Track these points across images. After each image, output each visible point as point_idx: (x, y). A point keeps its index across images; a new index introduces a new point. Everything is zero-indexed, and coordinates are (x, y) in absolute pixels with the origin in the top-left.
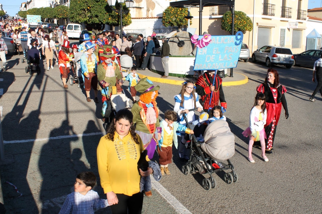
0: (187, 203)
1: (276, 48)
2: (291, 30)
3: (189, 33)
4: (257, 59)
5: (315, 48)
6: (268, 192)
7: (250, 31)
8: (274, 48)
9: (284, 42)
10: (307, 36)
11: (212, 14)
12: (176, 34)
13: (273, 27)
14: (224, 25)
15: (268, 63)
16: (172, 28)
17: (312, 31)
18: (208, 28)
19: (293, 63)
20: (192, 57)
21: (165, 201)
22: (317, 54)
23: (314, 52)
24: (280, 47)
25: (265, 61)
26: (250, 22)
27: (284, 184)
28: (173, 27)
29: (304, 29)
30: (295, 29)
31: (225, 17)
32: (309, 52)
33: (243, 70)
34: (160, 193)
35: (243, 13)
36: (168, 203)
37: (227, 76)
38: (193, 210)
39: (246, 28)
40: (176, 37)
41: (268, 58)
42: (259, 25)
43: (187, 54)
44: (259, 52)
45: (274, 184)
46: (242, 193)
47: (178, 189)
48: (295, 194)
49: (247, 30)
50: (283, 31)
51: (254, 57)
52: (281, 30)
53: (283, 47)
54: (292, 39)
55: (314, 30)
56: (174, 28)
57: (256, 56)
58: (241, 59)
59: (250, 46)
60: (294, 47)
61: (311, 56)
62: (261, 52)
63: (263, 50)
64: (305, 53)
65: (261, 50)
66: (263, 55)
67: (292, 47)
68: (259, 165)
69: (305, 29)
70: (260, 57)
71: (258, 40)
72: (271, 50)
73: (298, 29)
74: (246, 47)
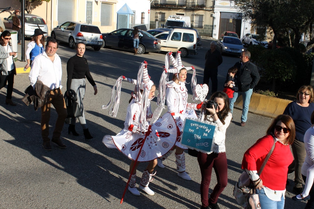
1: (82, 26)
2: (100, 3)
4: (58, 37)
5: (127, 27)
6: (71, 207)
7: (47, 1)
8: (79, 25)
9: (91, 17)
10: (118, 12)
15: (71, 44)
17: (124, 6)
19: (103, 44)
22: (129, 34)
23: (126, 31)
24: (87, 24)
25: (67, 41)
27: (90, 195)
29: (114, 3)
30: (104, 2)
32: (121, 31)
37: (18, 60)
41: (71, 37)
44: (59, 29)
45: (78, 197)
48: (104, 205)
49: (44, 0)
50: (90, 4)
51: (54, 36)
52: (88, 2)
53: (90, 25)
54: (101, 14)
55: (126, 5)
57: (57, 34)
59: (48, 21)
60: (103, 24)
61: (122, 36)
62: (62, 29)
63: (65, 27)
64: (116, 32)
65: (62, 27)
66: (65, 33)
67: (101, 25)
68: (59, 174)
69: (116, 3)
70: (61, 35)
71: (58, 14)
72: (74, 27)
73: (107, 2)
74: (43, 22)
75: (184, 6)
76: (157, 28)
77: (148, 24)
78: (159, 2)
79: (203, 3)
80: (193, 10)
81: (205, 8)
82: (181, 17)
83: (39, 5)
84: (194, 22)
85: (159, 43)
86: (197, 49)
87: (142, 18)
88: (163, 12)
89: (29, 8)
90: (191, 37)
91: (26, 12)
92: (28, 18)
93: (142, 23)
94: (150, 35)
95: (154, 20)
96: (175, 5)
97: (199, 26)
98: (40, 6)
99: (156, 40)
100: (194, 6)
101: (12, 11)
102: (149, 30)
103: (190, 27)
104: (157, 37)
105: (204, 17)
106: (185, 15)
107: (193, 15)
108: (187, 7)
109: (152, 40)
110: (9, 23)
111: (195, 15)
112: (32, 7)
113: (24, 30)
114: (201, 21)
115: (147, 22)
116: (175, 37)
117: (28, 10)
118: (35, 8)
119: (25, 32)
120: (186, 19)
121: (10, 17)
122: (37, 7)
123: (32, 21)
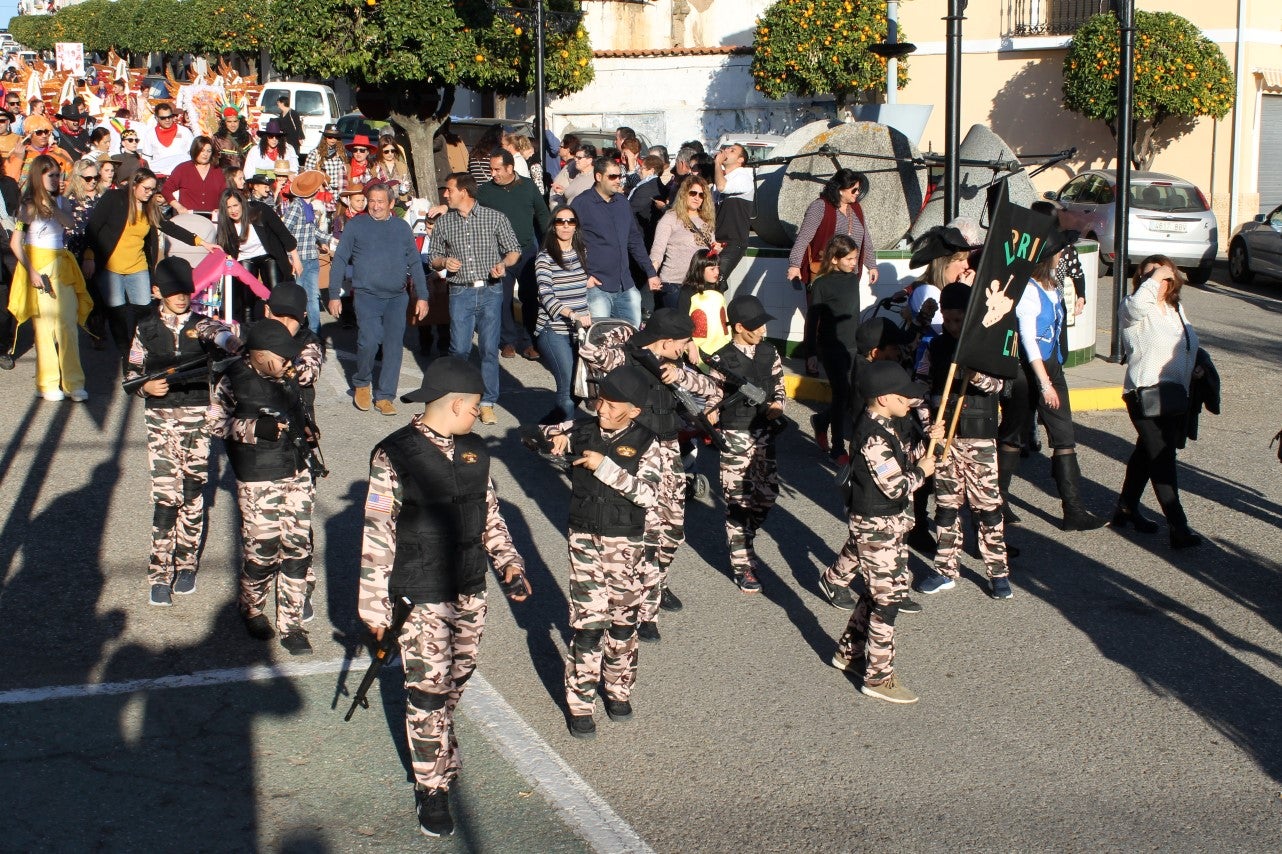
3: (893, 132)
4: (1257, 263)
7: (1217, 115)
11: (1013, 29)
12: (823, 136)
14: (1080, 88)
16: (805, 105)
18: (991, 106)
26: (1221, 70)
28: (810, 101)
31: (1085, 46)
35: (1181, 24)
37: (1098, 356)
39: (1196, 100)
40: (824, 150)
42: (1268, 85)
43: (884, 242)
44: (1262, 228)
49: (1202, 113)
51: (1242, 257)
56: (814, 104)
57: (1253, 248)
59: (1218, 196)
62: (1279, 228)
65: (1277, 217)
70: (1273, 253)
71: (1259, 165)
74: (1197, 202)
83: (1182, 134)
89: (1144, 150)
91: (1133, 168)
92: (1138, 187)
98: (1184, 138)
101: (1076, 162)
110: (1065, 210)
112: (1153, 141)
113: (1127, 238)
117: (1138, 158)
118: (1166, 148)
119: (1129, 242)
121: (1065, 188)
122: (1173, 142)
123: (1150, 200)
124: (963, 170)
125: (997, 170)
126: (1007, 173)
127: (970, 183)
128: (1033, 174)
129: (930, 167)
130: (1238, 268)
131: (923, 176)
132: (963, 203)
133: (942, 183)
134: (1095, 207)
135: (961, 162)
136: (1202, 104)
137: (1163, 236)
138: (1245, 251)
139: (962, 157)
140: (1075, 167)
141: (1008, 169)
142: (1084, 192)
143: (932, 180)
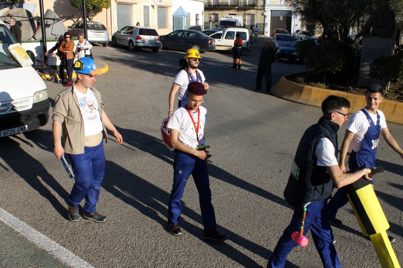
0: (42, 227)
1: (140, 29)
2: (156, 7)
3: (27, 11)
4: (118, 42)
5: (183, 28)
7: (107, 8)
8: (137, 29)
9: (149, 21)
10: (173, 14)
12: (8, 12)
13: (134, 4)
14: (74, 1)
15: (131, 47)
16: (4, 4)
17: (179, 9)
18: (53, 5)
19: (160, 46)
20: (34, 42)
21: (12, 230)
22: (185, 35)
23: (182, 32)
24: (145, 28)
25: (127, 45)
28: (5, 3)
29: (169, 6)
30: (159, 6)
32: (177, 32)
33: (102, 57)
34: (4, 221)
36: (16, 232)
38: (51, 234)
40: (8, 15)
41: (131, 41)
42: (118, 1)
43: (27, 38)
44: (119, 34)
46: (110, 202)
47: (28, 212)
49: (103, 7)
50: (147, 8)
52: (145, 7)
53: (148, 28)
54: (158, 17)
55: (181, 7)
56: (6, 4)
57: (117, 39)
58: (99, 43)
59: (108, 26)
60: (160, 27)
61: (179, 38)
62: (122, 34)
63: (125, 31)
64: (172, 34)
65: (122, 31)
66: (124, 37)
67: (158, 28)
69: (171, 7)
70: (122, 39)
72: (133, 31)
73: (163, 6)
74: (103, 28)
75: (236, 6)
76: (211, 28)
77: (203, 25)
78: (212, 4)
79: (254, 3)
80: (245, 10)
81: (256, 8)
82: (233, 17)
84: (247, 21)
85: (214, 43)
86: (250, 47)
87: (197, 19)
88: (216, 12)
89: (91, 16)
90: (243, 35)
91: (88, 20)
92: (90, 25)
93: (196, 24)
94: (205, 35)
95: (208, 21)
96: (227, 5)
97: (251, 25)
98: (100, 13)
99: (211, 40)
100: (245, 6)
101: (75, 18)
102: (204, 30)
103: (242, 25)
104: (211, 37)
105: (255, 16)
106: (237, 15)
107: (245, 14)
108: (239, 7)
109: (207, 40)
110: (73, 30)
111: (247, 14)
112: (93, 14)
113: (87, 36)
114: (253, 20)
115: (201, 23)
116: (228, 36)
117: (90, 18)
118: (96, 15)
119: (88, 38)
120: (239, 18)
121: (73, 25)
122: (98, 14)
123: (93, 28)
124: (46, 21)
125: (54, 20)
126: (57, 21)
127: (48, 23)
128: (63, 22)
129: (37, 20)
130: (114, 43)
131: (36, 22)
132: (47, 29)
133: (41, 24)
134: (80, 29)
135: (45, 19)
136: (103, 5)
137: (97, 36)
138: (115, 40)
139: (45, 17)
140: (75, 20)
141: (57, 20)
142: (77, 26)
143: (38, 23)
